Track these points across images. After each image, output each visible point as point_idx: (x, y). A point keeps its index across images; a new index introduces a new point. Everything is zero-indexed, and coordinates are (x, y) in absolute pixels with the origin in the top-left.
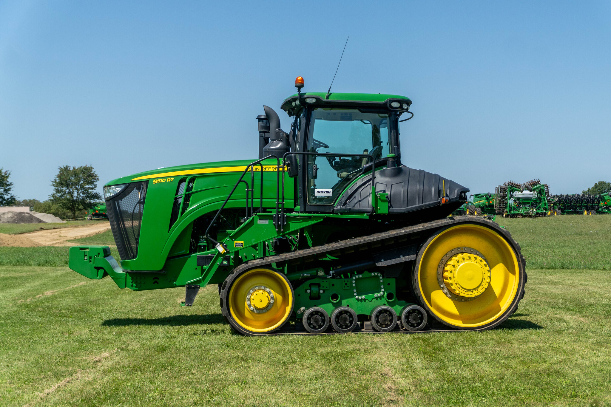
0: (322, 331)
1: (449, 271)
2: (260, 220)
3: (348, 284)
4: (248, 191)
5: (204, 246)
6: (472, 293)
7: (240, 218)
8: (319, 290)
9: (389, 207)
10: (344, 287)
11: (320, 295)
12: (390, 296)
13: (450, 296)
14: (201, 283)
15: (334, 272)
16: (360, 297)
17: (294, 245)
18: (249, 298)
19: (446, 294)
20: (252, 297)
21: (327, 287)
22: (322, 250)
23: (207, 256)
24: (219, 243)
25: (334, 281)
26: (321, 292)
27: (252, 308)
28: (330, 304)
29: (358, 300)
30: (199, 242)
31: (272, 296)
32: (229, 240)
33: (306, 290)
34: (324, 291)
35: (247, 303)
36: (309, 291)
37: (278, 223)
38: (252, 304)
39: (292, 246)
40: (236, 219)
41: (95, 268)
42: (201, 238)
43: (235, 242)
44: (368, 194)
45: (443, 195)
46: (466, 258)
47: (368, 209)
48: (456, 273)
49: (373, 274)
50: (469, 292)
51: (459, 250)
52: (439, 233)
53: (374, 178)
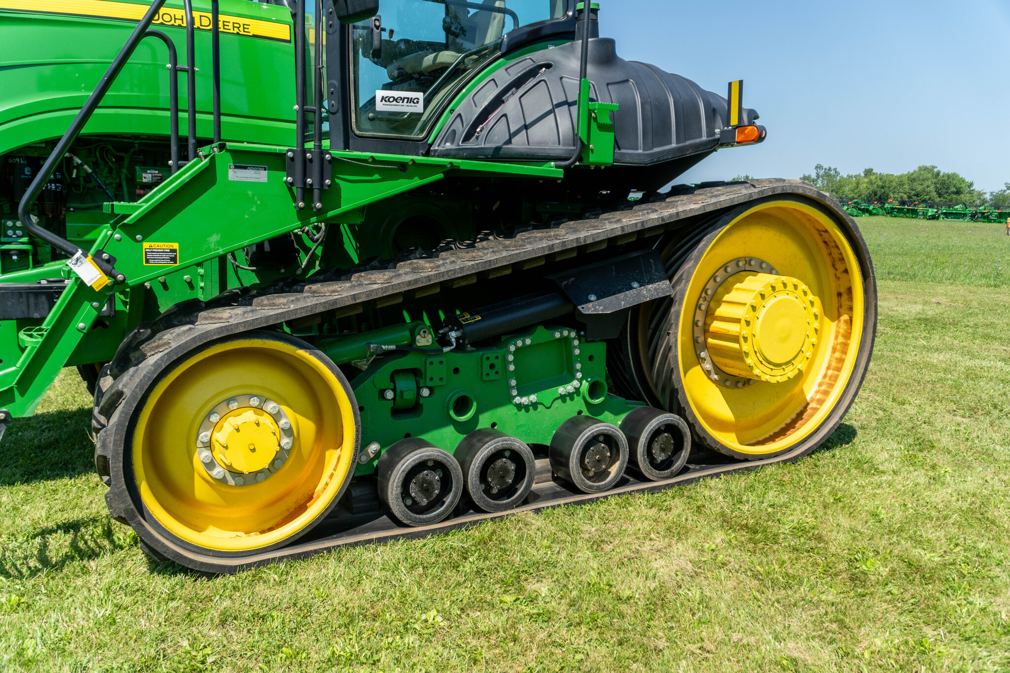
0: (443, 517)
1: (743, 322)
2: (236, 167)
3: (498, 367)
4: (175, 71)
5: (22, 253)
6: (784, 373)
7: (137, 168)
8: (419, 389)
9: (617, 145)
10: (488, 374)
11: (422, 401)
12: (594, 390)
13: (716, 377)
14: (13, 400)
15: (459, 334)
16: (525, 400)
17: (307, 250)
18: (206, 440)
19: (708, 373)
20: (217, 436)
21: (441, 379)
22: (448, 272)
23: (34, 288)
24: (80, 252)
25: (460, 360)
26: (425, 392)
27: (218, 472)
28: (451, 429)
29: (519, 407)
30: (3, 240)
31: (287, 427)
32: (119, 240)
33: (382, 393)
34: (431, 389)
35: (201, 456)
36: (390, 395)
37: (305, 183)
38: (218, 455)
39: (302, 254)
40: (124, 171)
42: (10, 228)
43: (146, 245)
44: (550, 107)
45: (734, 121)
46: (779, 286)
47: (559, 149)
48: (757, 326)
49: (558, 335)
50: (778, 371)
51: (741, 264)
52: (727, 223)
53: (541, 67)
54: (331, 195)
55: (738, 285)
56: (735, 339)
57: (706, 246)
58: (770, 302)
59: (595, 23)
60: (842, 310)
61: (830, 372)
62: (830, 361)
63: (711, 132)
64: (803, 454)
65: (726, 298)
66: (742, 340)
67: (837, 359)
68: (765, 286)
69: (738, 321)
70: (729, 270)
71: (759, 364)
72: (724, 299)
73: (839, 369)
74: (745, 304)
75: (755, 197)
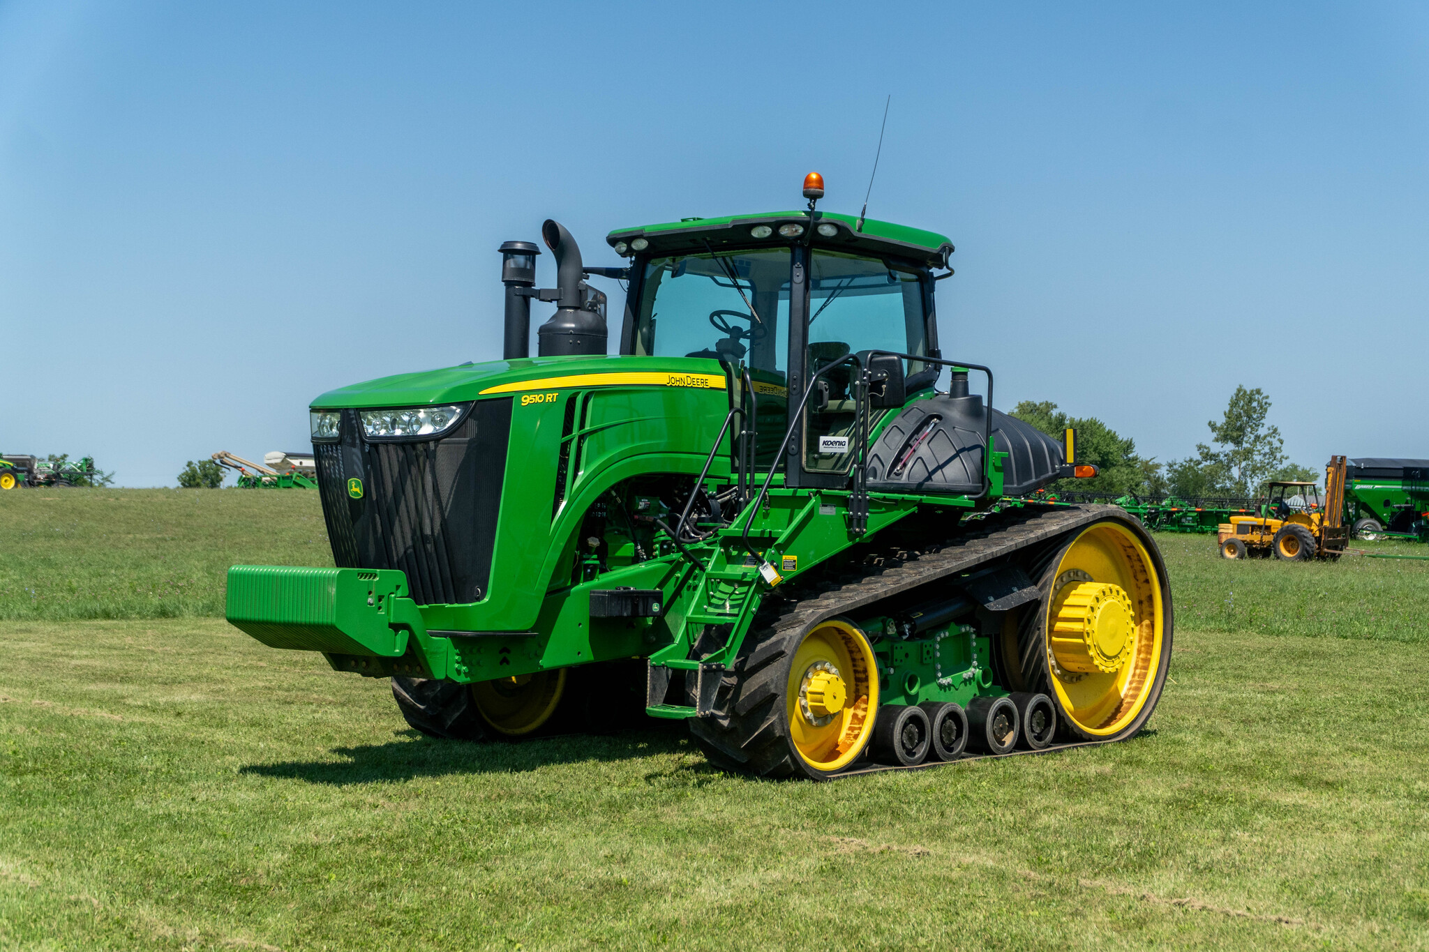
0: (921, 760)
1: (1086, 620)
2: (823, 506)
3: (931, 653)
6: (1111, 666)
8: (887, 668)
10: (926, 658)
11: (889, 678)
12: (986, 676)
13: (1058, 671)
15: (910, 626)
16: (945, 681)
18: (805, 690)
19: (1053, 668)
20: (809, 688)
21: (900, 661)
25: (910, 646)
26: (891, 671)
27: (809, 714)
28: (903, 699)
29: (941, 687)
32: (773, 554)
34: (894, 669)
35: (800, 703)
37: (857, 515)
41: (391, 625)
44: (953, 453)
45: (1070, 459)
46: (1108, 592)
47: (969, 485)
48: (1095, 622)
49: (963, 630)
50: (1110, 664)
51: (1072, 574)
52: (1072, 540)
53: (932, 417)
54: (862, 522)
55: (1073, 592)
56: (1080, 635)
57: (1061, 558)
58: (1103, 605)
59: (966, 384)
60: (1143, 616)
61: (1138, 671)
62: (1137, 662)
63: (1054, 470)
64: (1130, 737)
65: (1066, 602)
66: (1086, 635)
67: (1142, 659)
68: (1099, 591)
69: (1081, 620)
70: (1064, 579)
71: (1097, 657)
72: (1065, 603)
73: (1146, 668)
74: (1086, 606)
75: (1091, 520)
